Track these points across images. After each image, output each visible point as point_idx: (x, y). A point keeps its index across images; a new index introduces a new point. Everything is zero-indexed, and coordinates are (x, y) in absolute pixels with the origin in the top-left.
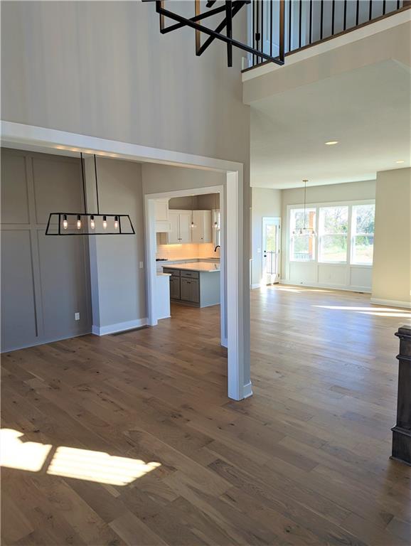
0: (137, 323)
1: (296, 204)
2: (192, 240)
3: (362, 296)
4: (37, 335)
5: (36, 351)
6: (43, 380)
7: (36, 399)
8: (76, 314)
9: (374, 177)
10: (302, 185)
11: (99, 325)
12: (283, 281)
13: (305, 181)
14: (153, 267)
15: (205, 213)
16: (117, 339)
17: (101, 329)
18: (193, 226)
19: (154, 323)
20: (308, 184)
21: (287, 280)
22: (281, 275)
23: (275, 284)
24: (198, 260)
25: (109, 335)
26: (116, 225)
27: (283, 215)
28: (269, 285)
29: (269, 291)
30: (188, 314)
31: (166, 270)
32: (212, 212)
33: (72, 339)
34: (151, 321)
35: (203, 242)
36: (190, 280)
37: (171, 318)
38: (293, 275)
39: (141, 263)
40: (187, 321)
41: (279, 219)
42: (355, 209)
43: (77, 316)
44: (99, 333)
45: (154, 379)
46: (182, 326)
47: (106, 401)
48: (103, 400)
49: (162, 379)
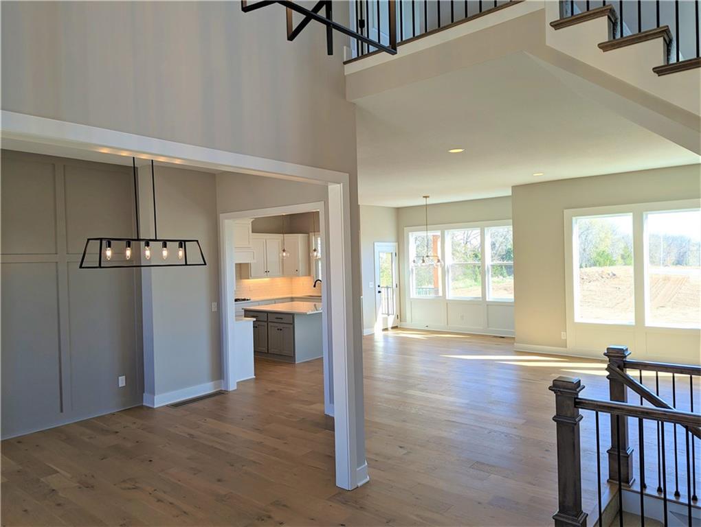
0: (207, 388)
1: (416, 225)
2: (284, 273)
3: (504, 341)
4: (62, 411)
5: (59, 433)
6: (69, 476)
7: (59, 505)
8: (120, 378)
9: (509, 193)
10: (422, 202)
12: (404, 325)
13: (426, 197)
14: (231, 309)
15: (300, 238)
16: (179, 412)
17: (155, 397)
18: (284, 254)
19: (232, 387)
20: (430, 201)
21: (408, 322)
22: (400, 317)
23: (393, 328)
24: (292, 299)
25: (167, 406)
26: (181, 253)
27: (400, 240)
28: (386, 329)
29: (386, 338)
30: (279, 372)
31: (248, 313)
32: (309, 237)
33: (113, 414)
34: (227, 385)
35: (298, 276)
36: (281, 326)
37: (256, 379)
38: (415, 317)
39: (214, 305)
40: (278, 382)
41: (396, 244)
42: (489, 232)
43: (122, 381)
44: (154, 405)
45: (233, 466)
46: (270, 389)
47: (162, 501)
48: (159, 501)
49: (243, 466)
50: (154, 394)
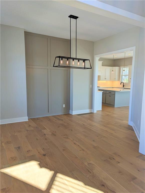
0: (88, 111)
4: (48, 112)
6: (49, 131)
7: (46, 139)
8: (64, 105)
11: (72, 110)
16: (79, 117)
17: (73, 112)
18: (113, 72)
19: (95, 112)
24: (113, 88)
25: (76, 115)
30: (109, 109)
33: (62, 115)
34: (94, 111)
37: (102, 110)
39: (91, 85)
40: (110, 112)
44: (72, 113)
45: (98, 137)
46: (107, 114)
47: (75, 144)
48: (74, 144)
49: (101, 137)
50: (73, 111)
